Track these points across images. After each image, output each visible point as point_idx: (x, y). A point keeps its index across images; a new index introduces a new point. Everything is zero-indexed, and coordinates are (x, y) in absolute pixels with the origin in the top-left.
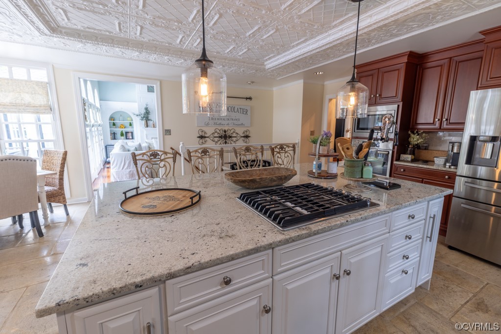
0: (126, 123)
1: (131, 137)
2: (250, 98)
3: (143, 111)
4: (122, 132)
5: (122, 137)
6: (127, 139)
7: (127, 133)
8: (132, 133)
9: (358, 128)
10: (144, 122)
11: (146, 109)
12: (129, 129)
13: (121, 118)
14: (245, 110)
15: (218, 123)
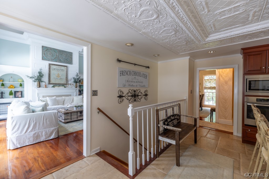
0: (17, 84)
1: (20, 96)
2: (148, 67)
3: (37, 74)
4: (11, 91)
5: (11, 96)
6: (15, 97)
7: (15, 92)
8: (22, 92)
9: (250, 89)
10: (36, 83)
11: (40, 73)
12: (19, 89)
13: (11, 80)
14: (146, 76)
15: (131, 85)
